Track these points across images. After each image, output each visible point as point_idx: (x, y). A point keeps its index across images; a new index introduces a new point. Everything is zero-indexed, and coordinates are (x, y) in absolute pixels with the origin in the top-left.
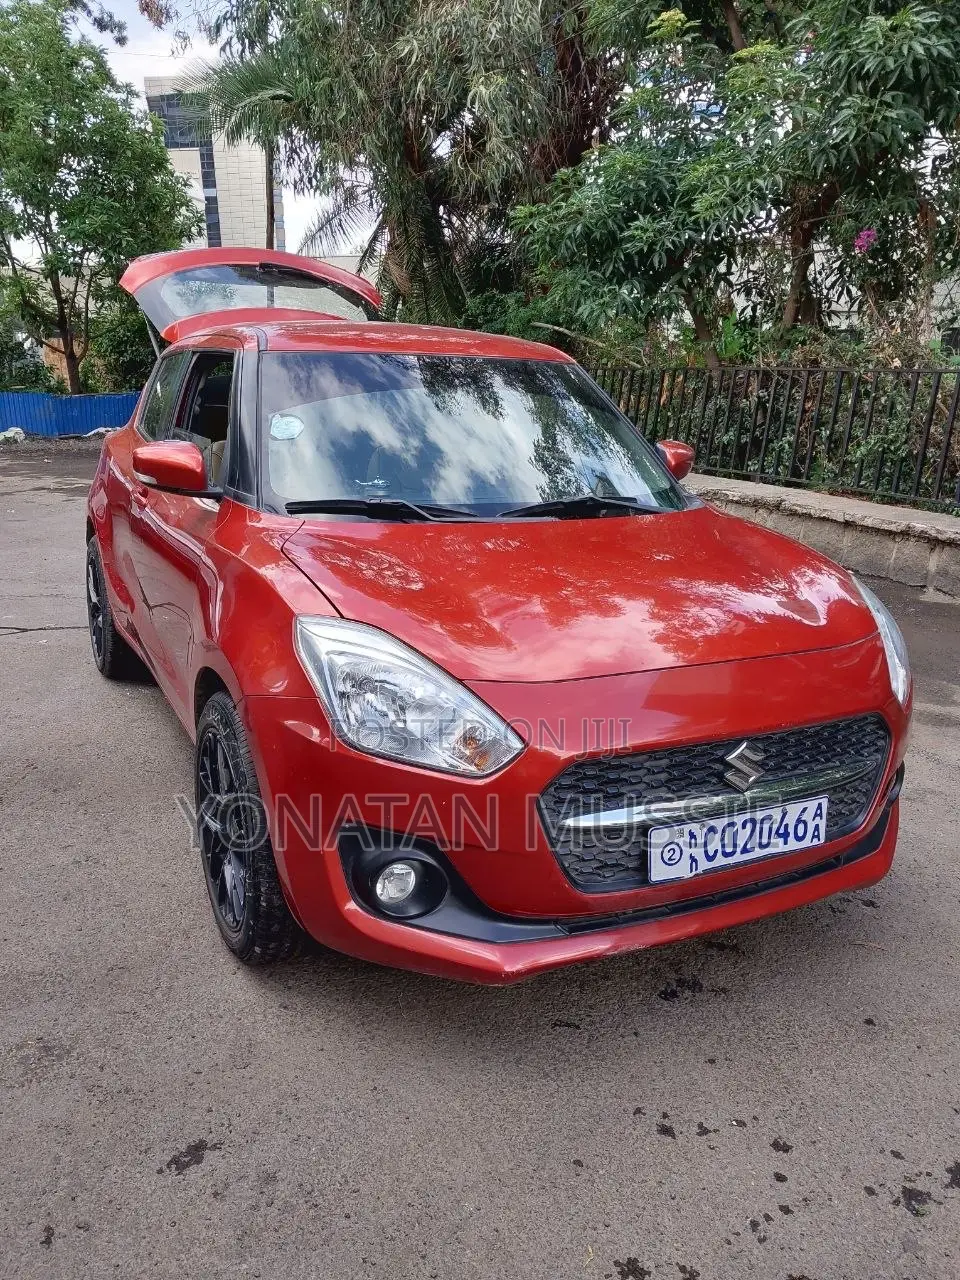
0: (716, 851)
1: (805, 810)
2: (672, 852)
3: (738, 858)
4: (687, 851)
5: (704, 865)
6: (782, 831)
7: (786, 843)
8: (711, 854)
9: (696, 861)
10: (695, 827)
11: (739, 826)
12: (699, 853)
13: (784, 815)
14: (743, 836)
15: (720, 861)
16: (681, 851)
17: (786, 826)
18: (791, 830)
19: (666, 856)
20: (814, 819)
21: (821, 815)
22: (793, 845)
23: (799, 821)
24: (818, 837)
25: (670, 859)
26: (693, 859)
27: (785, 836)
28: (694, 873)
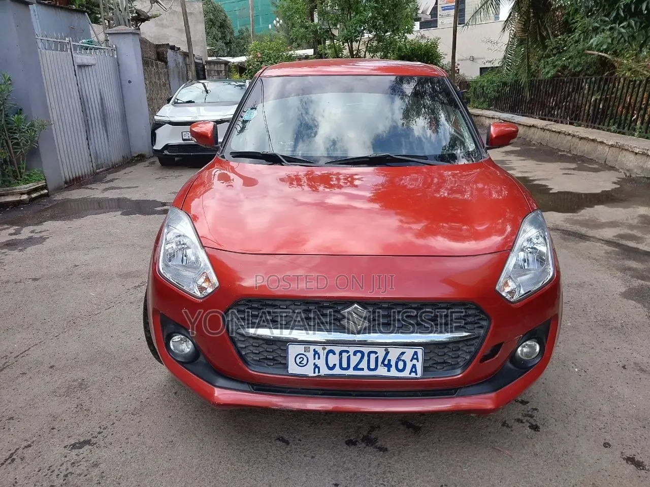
0: (335, 365)
1: (403, 353)
2: (302, 359)
3: (351, 372)
4: (311, 361)
5: (324, 371)
6: (386, 362)
7: (389, 371)
8: (331, 365)
9: (319, 368)
10: (319, 349)
11: (351, 353)
12: (321, 363)
13: (387, 353)
14: (354, 360)
15: (337, 371)
16: (308, 359)
17: (389, 361)
18: (393, 363)
19: (298, 361)
20: (411, 361)
21: (417, 359)
22: (394, 373)
23: (399, 359)
24: (416, 372)
25: (300, 363)
26: (316, 366)
27: (389, 366)
28: (317, 374)
